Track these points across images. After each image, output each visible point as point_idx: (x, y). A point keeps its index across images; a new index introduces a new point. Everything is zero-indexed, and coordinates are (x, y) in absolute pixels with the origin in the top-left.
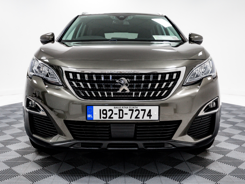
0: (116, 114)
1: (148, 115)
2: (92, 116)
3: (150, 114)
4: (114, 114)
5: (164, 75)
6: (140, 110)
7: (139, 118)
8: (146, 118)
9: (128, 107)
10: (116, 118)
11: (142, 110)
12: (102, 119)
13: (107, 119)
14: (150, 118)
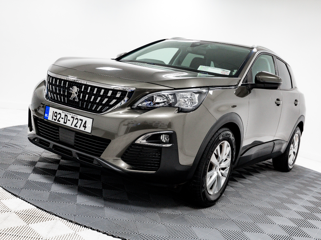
0: (62, 118)
1: (84, 126)
2: (48, 116)
3: (85, 125)
4: (61, 118)
5: (107, 90)
6: (79, 120)
7: (77, 127)
8: (82, 129)
9: (72, 114)
10: (62, 122)
11: (80, 120)
12: (53, 120)
13: (56, 121)
14: (85, 129)
